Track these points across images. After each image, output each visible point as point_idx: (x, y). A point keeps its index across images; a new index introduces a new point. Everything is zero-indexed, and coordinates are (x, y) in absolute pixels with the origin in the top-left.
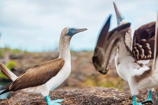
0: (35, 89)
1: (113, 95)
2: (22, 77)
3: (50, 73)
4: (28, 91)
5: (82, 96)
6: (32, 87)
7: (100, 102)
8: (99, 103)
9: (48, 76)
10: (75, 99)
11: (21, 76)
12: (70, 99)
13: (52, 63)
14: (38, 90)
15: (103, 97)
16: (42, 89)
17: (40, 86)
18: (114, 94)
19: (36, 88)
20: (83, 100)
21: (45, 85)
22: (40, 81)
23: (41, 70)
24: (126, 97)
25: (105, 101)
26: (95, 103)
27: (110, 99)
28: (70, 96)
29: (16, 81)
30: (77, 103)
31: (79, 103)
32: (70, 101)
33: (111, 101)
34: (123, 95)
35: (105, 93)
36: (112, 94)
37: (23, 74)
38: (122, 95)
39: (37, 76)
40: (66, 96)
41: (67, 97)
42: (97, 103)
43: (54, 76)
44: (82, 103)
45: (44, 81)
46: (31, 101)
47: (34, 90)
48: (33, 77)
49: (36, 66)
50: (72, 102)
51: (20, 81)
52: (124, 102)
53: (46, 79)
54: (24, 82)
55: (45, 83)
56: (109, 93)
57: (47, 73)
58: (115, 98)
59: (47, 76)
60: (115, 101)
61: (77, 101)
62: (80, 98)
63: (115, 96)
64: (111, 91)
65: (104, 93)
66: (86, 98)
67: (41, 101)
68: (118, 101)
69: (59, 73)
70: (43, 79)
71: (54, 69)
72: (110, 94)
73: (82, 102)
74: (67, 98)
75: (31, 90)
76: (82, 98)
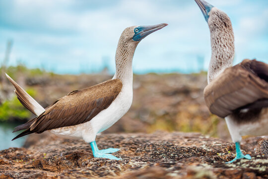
0: (73, 130)
1: (201, 144)
2: (52, 110)
3: (98, 103)
4: (62, 133)
5: (149, 144)
6: (69, 127)
7: (181, 153)
8: (178, 155)
9: (95, 109)
10: (138, 149)
11: (51, 108)
12: (130, 149)
13: (102, 87)
14: (78, 132)
15: (184, 146)
16: (84, 130)
17: (82, 124)
19: (75, 128)
20: (151, 150)
21: (90, 124)
22: (82, 116)
23: (83, 97)
24: (223, 148)
25: (188, 152)
26: (172, 155)
27: (196, 150)
28: (130, 144)
29: (42, 116)
30: (142, 155)
31: (145, 155)
32: (129, 151)
33: (198, 153)
34: (218, 145)
35: (188, 140)
36: (200, 142)
37: (54, 105)
38: (217, 143)
39: (76, 108)
40: (124, 143)
41: (124, 145)
42: (175, 154)
43: (105, 108)
44: (150, 155)
45: (89, 117)
46: (64, 151)
47: (71, 132)
48: (69, 110)
49: (76, 92)
50: (132, 153)
51: (49, 116)
52: (220, 154)
53: (91, 114)
54: (55, 118)
55: (89, 120)
56: (194, 141)
57: (94, 103)
58: (205, 149)
59: (93, 109)
60: (204, 153)
61: (141, 151)
62: (147, 147)
63: (205, 145)
64: (198, 138)
65: (186, 140)
66: (157, 147)
67: (82, 151)
68: (209, 153)
69: (113, 104)
70: (86, 112)
71: (105, 96)
72: (196, 142)
73: (149, 153)
74: (124, 147)
75: (66, 132)
76: (151, 148)
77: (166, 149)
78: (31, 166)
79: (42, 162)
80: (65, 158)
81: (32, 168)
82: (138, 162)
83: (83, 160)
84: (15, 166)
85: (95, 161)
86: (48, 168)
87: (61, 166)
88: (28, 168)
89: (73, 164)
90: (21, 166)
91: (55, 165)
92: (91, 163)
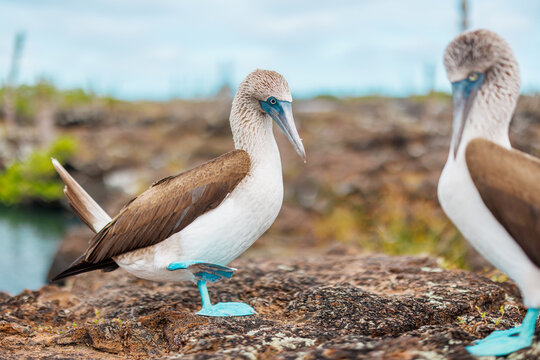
1: (425, 287)
5: (315, 292)
7: (380, 316)
8: (374, 321)
12: (274, 302)
15: (390, 294)
18: (431, 284)
20: (318, 306)
24: (471, 299)
25: (396, 313)
26: (362, 321)
27: (414, 308)
28: (274, 289)
30: (299, 317)
31: (306, 318)
32: (273, 307)
33: (419, 315)
34: (461, 291)
35: (399, 278)
36: (423, 284)
38: (458, 287)
40: (261, 287)
41: (262, 291)
42: (368, 320)
44: (316, 318)
45: (178, 225)
46: (136, 304)
50: (279, 312)
52: (463, 319)
53: (182, 218)
56: (410, 281)
58: (432, 302)
60: (431, 314)
62: (309, 300)
63: (431, 293)
64: (418, 272)
65: (393, 277)
66: (331, 299)
67: (175, 306)
68: (441, 315)
71: (209, 182)
72: (414, 283)
73: (315, 314)
74: (262, 296)
76: (317, 301)
77: (349, 305)
78: (69, 340)
79: (93, 333)
80: (139, 324)
81: (71, 344)
82: (291, 339)
83: (177, 330)
84: (37, 340)
85: (202, 337)
86: (104, 346)
87: (130, 341)
88: (64, 345)
89: (157, 337)
90: (49, 339)
91: (118, 339)
92: (193, 340)
